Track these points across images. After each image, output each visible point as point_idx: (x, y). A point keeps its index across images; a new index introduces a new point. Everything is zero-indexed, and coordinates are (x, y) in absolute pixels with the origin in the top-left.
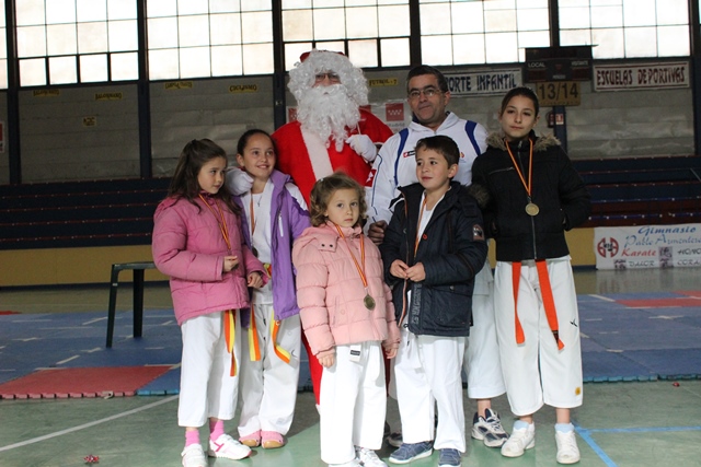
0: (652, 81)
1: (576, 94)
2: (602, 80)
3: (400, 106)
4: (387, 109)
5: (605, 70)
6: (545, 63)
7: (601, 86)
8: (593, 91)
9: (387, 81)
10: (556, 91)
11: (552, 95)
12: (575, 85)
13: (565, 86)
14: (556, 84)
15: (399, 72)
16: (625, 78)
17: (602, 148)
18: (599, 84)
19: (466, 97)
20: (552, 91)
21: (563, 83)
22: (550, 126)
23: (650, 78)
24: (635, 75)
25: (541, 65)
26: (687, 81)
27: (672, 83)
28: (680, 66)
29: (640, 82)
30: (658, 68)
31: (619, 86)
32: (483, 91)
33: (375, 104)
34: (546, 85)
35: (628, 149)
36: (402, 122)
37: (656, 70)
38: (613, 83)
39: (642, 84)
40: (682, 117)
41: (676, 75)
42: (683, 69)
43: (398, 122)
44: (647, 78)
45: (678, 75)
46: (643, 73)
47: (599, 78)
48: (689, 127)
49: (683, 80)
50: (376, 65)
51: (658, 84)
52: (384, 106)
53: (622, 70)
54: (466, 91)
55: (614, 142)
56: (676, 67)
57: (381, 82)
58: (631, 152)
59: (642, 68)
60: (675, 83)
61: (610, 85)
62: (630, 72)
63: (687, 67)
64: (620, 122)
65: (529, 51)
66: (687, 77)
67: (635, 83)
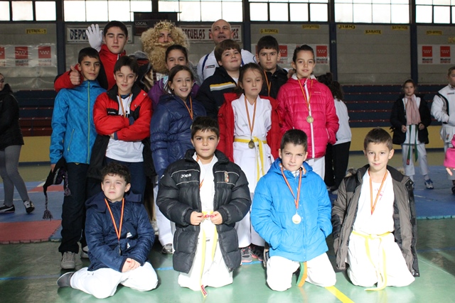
4: (39, 50)
5: (188, 29)
6: (147, 23)
9: (39, 31)
15: (48, 25)
16: (200, 35)
24: (207, 33)
25: (144, 24)
26: (240, 38)
28: (236, 28)
31: (196, 39)
33: (30, 46)
36: (50, 59)
38: (192, 38)
42: (237, 30)
43: (47, 59)
49: (237, 37)
50: (32, 19)
52: (37, 48)
53: (199, 29)
57: (35, 31)
61: (190, 39)
62: (204, 30)
63: (240, 29)
65: (136, 14)
66: (240, 35)
67: (207, 38)
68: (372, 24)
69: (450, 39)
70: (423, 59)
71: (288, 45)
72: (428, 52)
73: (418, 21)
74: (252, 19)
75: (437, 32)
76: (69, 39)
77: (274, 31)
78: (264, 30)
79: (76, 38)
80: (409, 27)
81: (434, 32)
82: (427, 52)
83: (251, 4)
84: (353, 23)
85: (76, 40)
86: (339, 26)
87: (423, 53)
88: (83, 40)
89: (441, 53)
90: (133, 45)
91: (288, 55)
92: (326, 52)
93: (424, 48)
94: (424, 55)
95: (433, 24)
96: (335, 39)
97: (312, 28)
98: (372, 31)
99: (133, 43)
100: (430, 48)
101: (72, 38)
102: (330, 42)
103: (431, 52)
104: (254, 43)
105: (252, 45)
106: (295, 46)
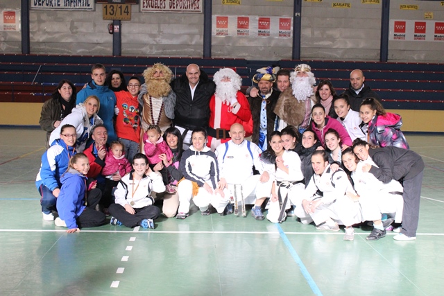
0: (179, 7)
1: (128, 12)
2: (146, 5)
3: (13, 14)
4: (4, 15)
7: (145, 8)
8: (140, 12)
10: (115, 10)
11: (112, 12)
12: (127, 7)
13: (121, 7)
14: (115, 5)
16: (161, 4)
17: (144, 49)
18: (144, 7)
19: (56, 10)
20: (112, 10)
21: (119, 5)
22: (110, 33)
23: (177, 5)
24: (168, 2)
26: (201, 9)
27: (191, 10)
29: (171, 7)
31: (157, 9)
32: (68, 7)
34: (109, 5)
35: (160, 51)
36: (14, 24)
37: (181, 0)
38: (153, 7)
39: (172, 9)
40: (195, 30)
42: (198, 1)
43: (11, 24)
44: (175, 6)
45: (195, 4)
46: (173, 2)
47: (144, 3)
48: (200, 39)
49: (198, 8)
51: (182, 9)
52: (2, 13)
54: (57, 7)
55: (151, 46)
58: (162, 53)
60: (193, 9)
61: (151, 8)
62: (165, 1)
64: (156, 33)
66: (201, 6)
67: (167, 8)
69: (426, 14)
70: (395, 35)
71: (250, 17)
72: (401, 27)
75: (412, 7)
76: (33, 6)
77: (236, 2)
78: (225, 1)
79: (40, 4)
80: (381, 1)
81: (408, 7)
82: (399, 27)
85: (39, 7)
87: (395, 28)
88: (46, 7)
89: (416, 28)
90: (94, 13)
91: (250, 27)
92: (290, 25)
93: (397, 23)
94: (396, 30)
96: (300, 12)
97: (276, 0)
98: (340, 4)
99: (95, 11)
100: (404, 23)
101: (35, 5)
102: (294, 14)
103: (404, 28)
104: (215, 14)
105: (213, 16)
106: (258, 18)
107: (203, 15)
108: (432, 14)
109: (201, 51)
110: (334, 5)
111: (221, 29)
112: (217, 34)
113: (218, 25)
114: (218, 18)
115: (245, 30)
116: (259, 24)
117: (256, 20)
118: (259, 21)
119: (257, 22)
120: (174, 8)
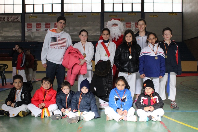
0: (11, 20)
16: (3, 19)
24: (6, 18)
27: (16, 21)
28: (18, 16)
29: (7, 20)
30: (12, 16)
31: (1, 21)
35: (3, 39)
37: (12, 17)
39: (8, 21)
40: (18, 31)
41: (17, 18)
42: (19, 17)
44: (9, 19)
45: (18, 19)
46: (8, 18)
48: (20, 33)
49: (19, 20)
51: (12, 21)
53: (2, 17)
56: (17, 16)
58: (4, 40)
59: (8, 16)
60: (17, 21)
62: (5, 17)
63: (20, 16)
64: (1, 31)
66: (20, 19)
67: (6, 21)
68: (82, 13)
71: (41, 23)
73: (105, 10)
74: (27, 11)
77: (35, 17)
78: (31, 17)
80: (100, 14)
81: (113, 16)
83: (26, 5)
84: (73, 13)
86: (65, 14)
95: (113, 12)
97: (53, 15)
98: (81, 16)
104: (26, 22)
105: (25, 23)
106: (45, 23)
107: (21, 23)
108: (124, 19)
109: (20, 39)
110: (79, 16)
111: (29, 29)
112: (28, 31)
113: (28, 27)
114: (28, 24)
115: (39, 29)
116: (46, 26)
117: (44, 25)
118: (46, 25)
119: (45, 25)
120: (9, 20)
